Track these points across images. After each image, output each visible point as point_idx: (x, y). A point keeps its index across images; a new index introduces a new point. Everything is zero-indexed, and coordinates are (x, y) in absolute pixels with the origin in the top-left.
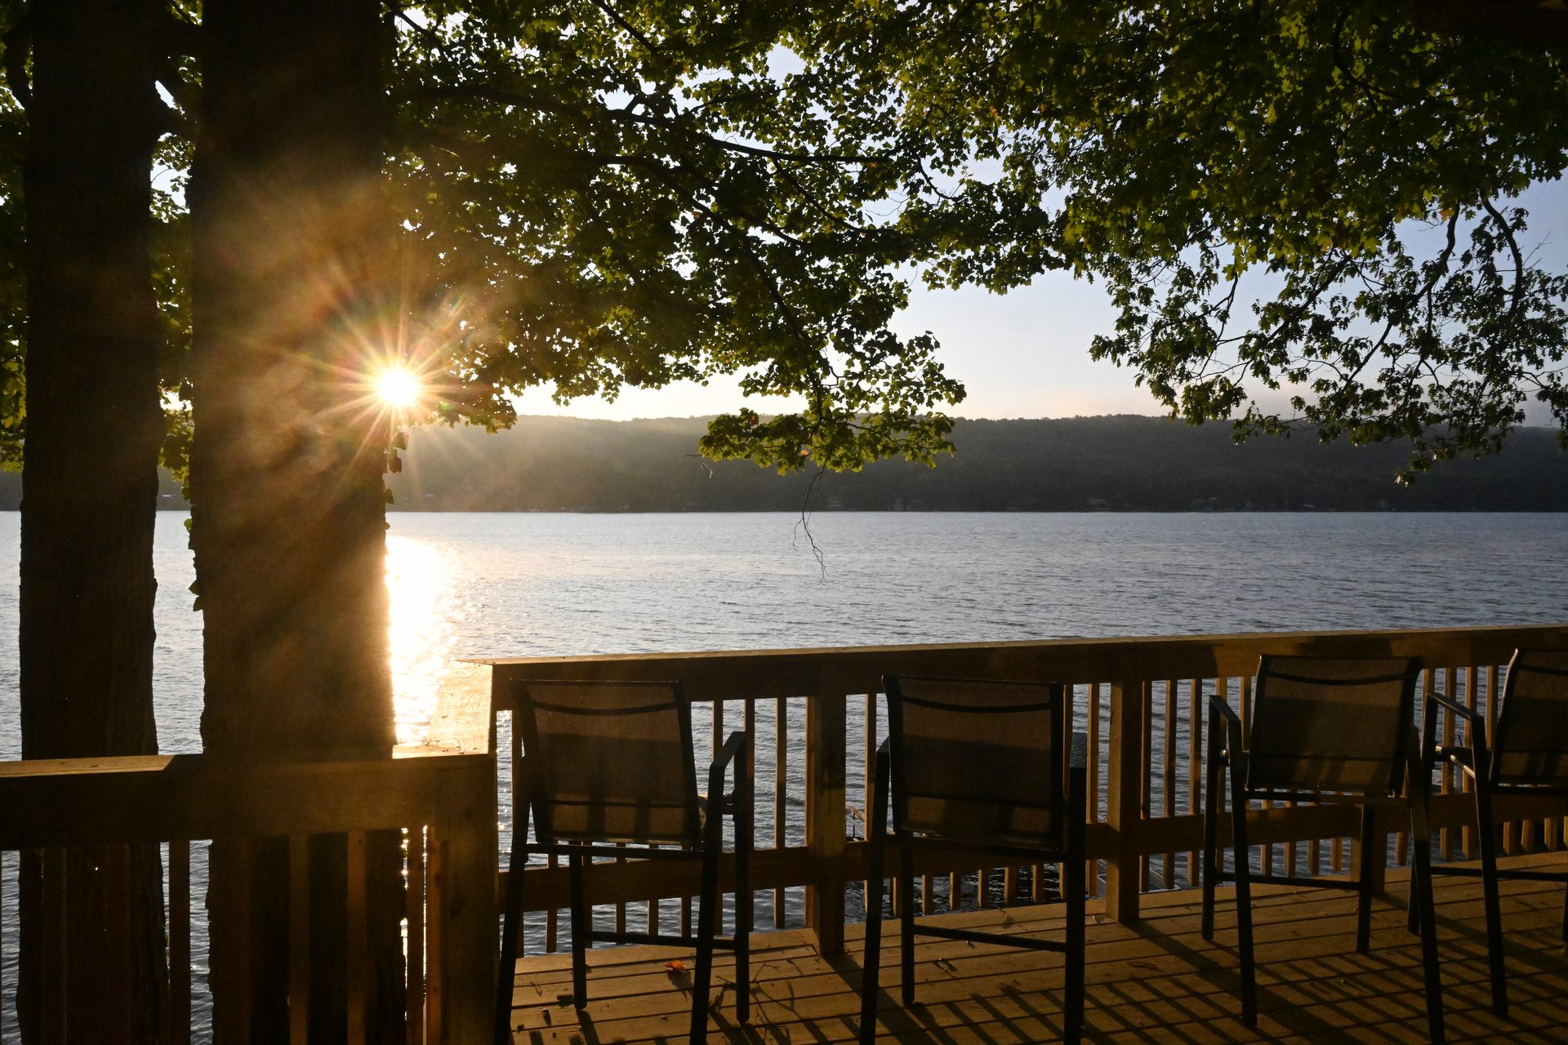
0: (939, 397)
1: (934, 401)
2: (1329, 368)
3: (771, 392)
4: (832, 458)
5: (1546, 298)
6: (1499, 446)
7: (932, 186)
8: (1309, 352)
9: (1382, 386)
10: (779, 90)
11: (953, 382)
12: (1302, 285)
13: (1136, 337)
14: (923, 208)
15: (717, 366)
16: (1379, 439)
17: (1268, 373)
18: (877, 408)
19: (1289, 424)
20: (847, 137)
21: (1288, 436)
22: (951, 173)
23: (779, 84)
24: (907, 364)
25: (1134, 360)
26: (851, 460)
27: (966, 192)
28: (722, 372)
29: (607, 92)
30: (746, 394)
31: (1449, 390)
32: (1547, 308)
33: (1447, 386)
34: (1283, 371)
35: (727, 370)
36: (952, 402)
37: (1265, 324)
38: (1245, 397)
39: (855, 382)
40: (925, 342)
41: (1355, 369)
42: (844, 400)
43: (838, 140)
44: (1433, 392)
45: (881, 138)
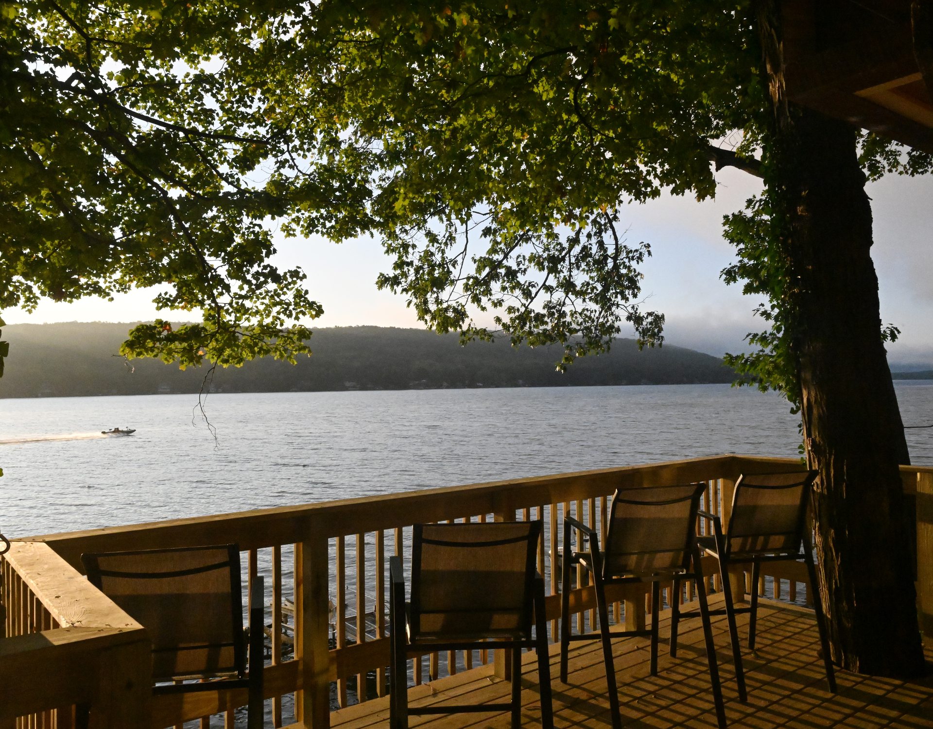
0: (304, 314)
1: (300, 316)
2: (514, 299)
3: (177, 307)
4: (222, 357)
5: (629, 262)
6: (609, 348)
7: (295, 165)
8: (504, 289)
9: (545, 312)
10: (180, 83)
11: (314, 303)
12: (499, 246)
13: (405, 275)
14: (282, 179)
15: (114, 286)
16: (544, 343)
17: (480, 301)
18: (255, 321)
19: (494, 334)
20: (229, 123)
21: (493, 341)
22: (305, 156)
23: (180, 78)
24: (282, 289)
25: (405, 290)
26: (235, 358)
27: (315, 171)
28: (118, 291)
29: (56, 66)
30: (159, 308)
31: (581, 314)
32: (629, 268)
33: (580, 311)
34: (489, 300)
35: (123, 290)
36: (313, 317)
37: (479, 270)
38: (468, 317)
39: (240, 301)
40: (295, 274)
41: (529, 300)
42: (233, 315)
43: (222, 125)
44: (572, 315)
45: (254, 127)
